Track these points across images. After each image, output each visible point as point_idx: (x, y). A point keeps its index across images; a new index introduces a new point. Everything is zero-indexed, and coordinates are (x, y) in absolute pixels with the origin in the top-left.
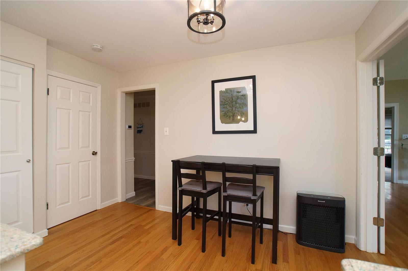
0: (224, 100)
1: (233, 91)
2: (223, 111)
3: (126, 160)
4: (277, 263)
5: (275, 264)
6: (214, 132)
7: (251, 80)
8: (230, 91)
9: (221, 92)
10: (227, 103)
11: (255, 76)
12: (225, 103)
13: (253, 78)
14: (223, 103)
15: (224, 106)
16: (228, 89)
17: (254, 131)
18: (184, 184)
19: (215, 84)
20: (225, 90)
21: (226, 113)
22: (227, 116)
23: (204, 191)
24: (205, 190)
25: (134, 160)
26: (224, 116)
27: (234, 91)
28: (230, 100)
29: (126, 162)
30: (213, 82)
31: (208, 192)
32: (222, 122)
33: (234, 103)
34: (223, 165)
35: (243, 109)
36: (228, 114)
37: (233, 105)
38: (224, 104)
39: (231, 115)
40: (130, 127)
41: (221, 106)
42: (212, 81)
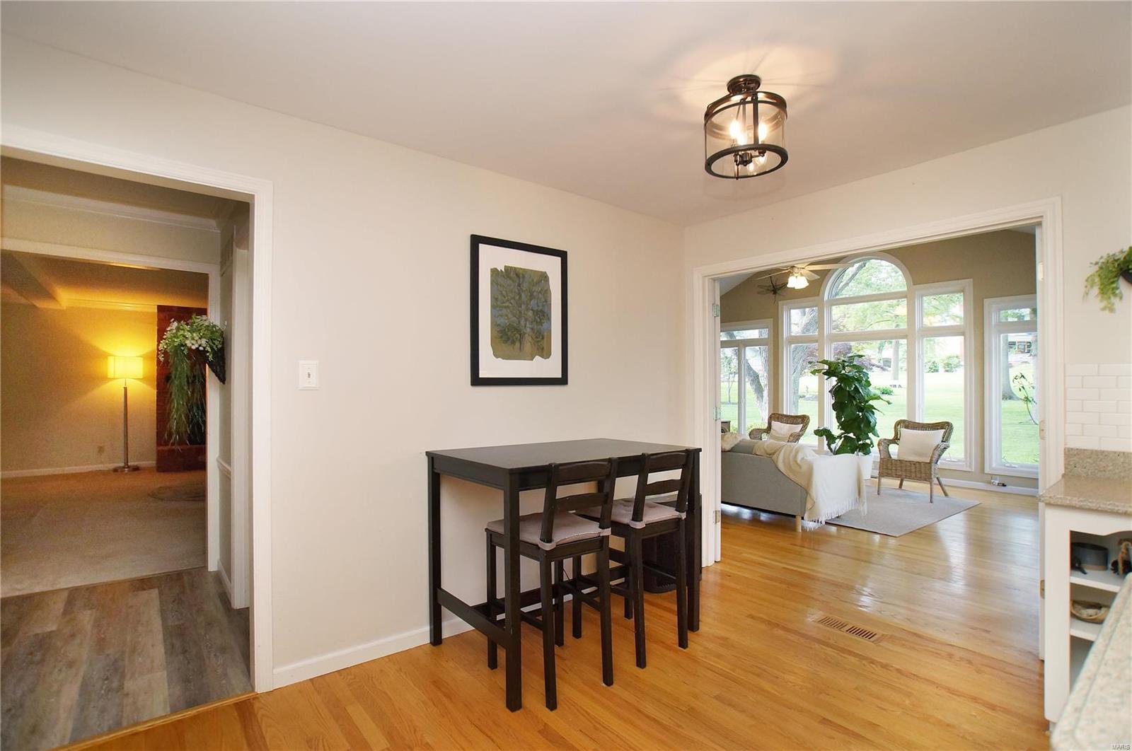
0: (502, 293)
1: (521, 276)
2: (499, 325)
6: (477, 381)
7: (559, 260)
8: (515, 276)
9: (495, 273)
10: (507, 304)
11: (567, 252)
12: (504, 305)
13: (563, 257)
14: (499, 303)
15: (500, 312)
16: (511, 267)
17: (563, 381)
19: (480, 246)
20: (503, 270)
21: (505, 330)
22: (509, 339)
26: (501, 337)
27: (524, 277)
28: (514, 298)
30: (476, 241)
32: (496, 355)
33: (523, 307)
35: (542, 325)
36: (509, 334)
37: (520, 312)
38: (501, 305)
39: (517, 338)
41: (495, 311)
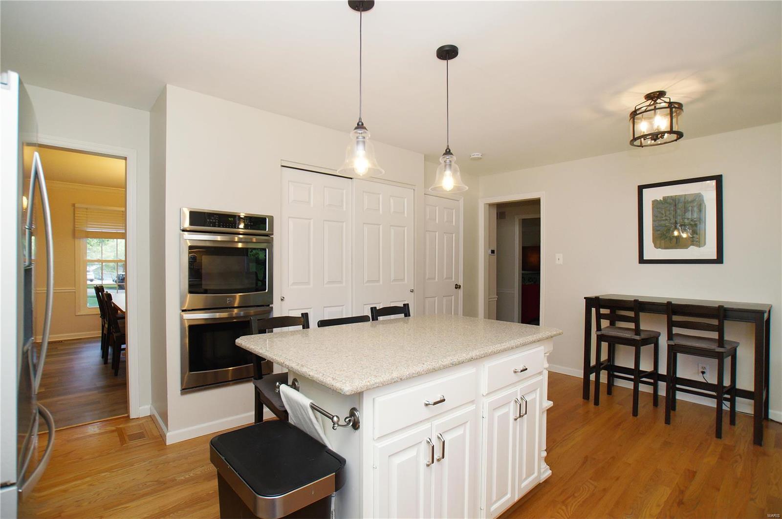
0: (661, 213)
1: (677, 200)
2: (659, 230)
3: (489, 299)
4: (762, 445)
5: (759, 447)
6: (642, 261)
7: (714, 183)
8: (671, 201)
9: (656, 204)
10: (665, 218)
11: (721, 175)
13: (718, 179)
14: (658, 218)
16: (668, 196)
17: (718, 261)
18: (604, 328)
19: (644, 190)
20: (662, 199)
21: (663, 232)
22: (666, 238)
23: (637, 338)
24: (638, 336)
25: (496, 299)
26: (661, 237)
27: (679, 200)
28: (671, 214)
29: (489, 301)
30: (641, 188)
31: (642, 339)
32: (657, 246)
34: (669, 304)
36: (667, 234)
37: (677, 221)
40: (493, 252)
41: (655, 223)
42: (639, 186)
